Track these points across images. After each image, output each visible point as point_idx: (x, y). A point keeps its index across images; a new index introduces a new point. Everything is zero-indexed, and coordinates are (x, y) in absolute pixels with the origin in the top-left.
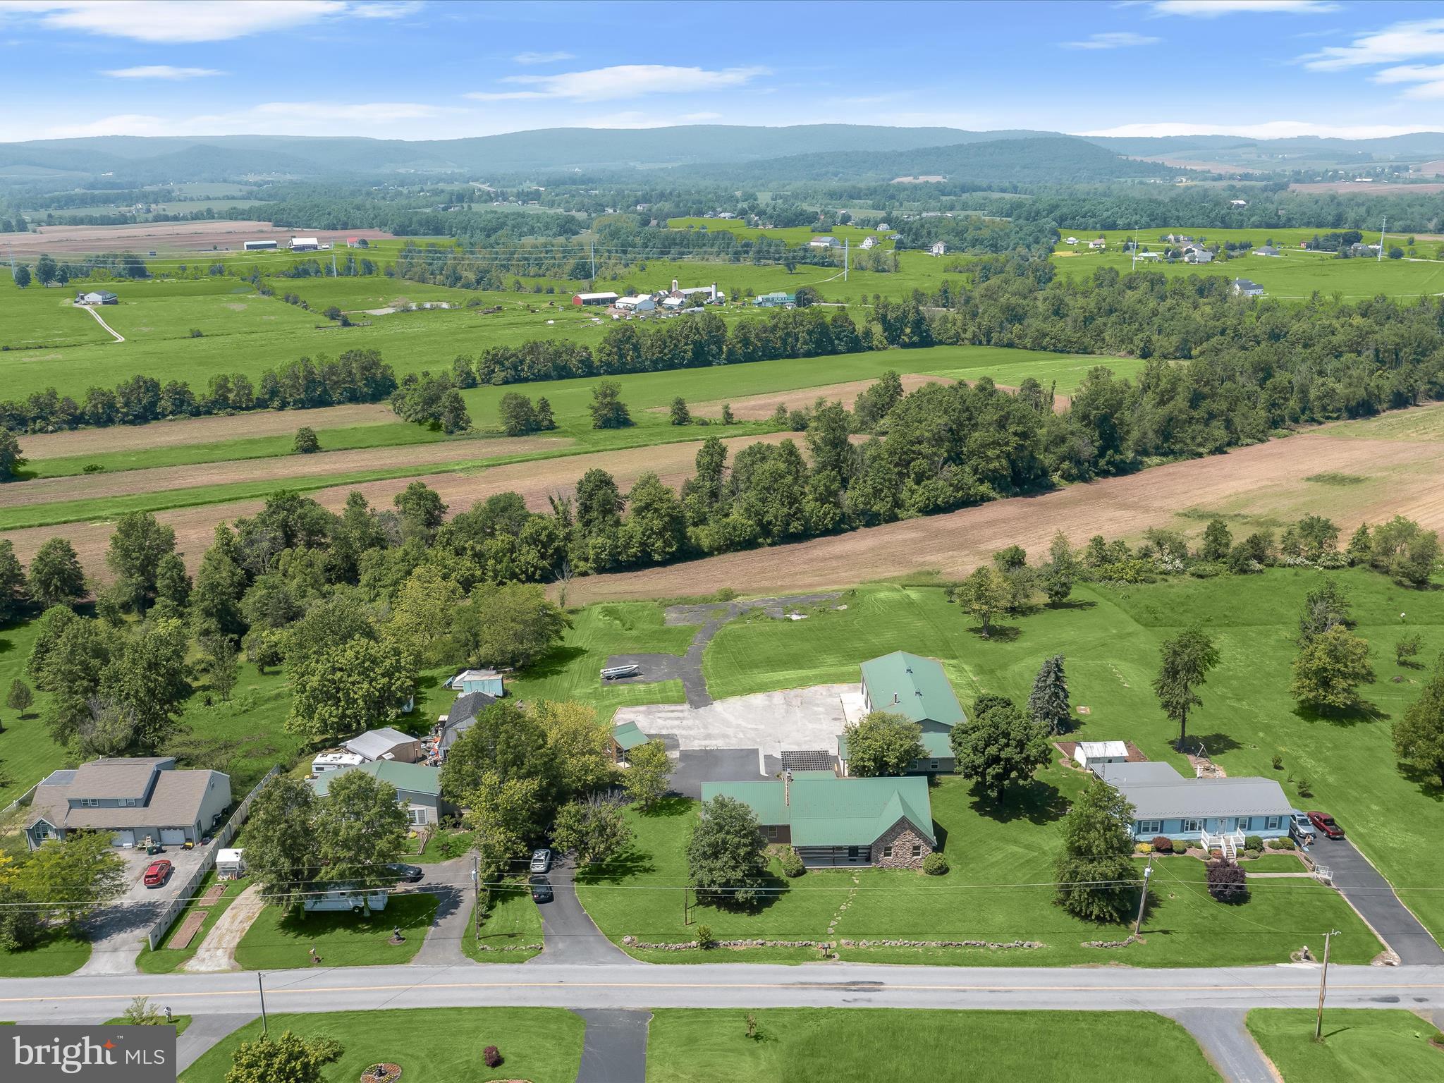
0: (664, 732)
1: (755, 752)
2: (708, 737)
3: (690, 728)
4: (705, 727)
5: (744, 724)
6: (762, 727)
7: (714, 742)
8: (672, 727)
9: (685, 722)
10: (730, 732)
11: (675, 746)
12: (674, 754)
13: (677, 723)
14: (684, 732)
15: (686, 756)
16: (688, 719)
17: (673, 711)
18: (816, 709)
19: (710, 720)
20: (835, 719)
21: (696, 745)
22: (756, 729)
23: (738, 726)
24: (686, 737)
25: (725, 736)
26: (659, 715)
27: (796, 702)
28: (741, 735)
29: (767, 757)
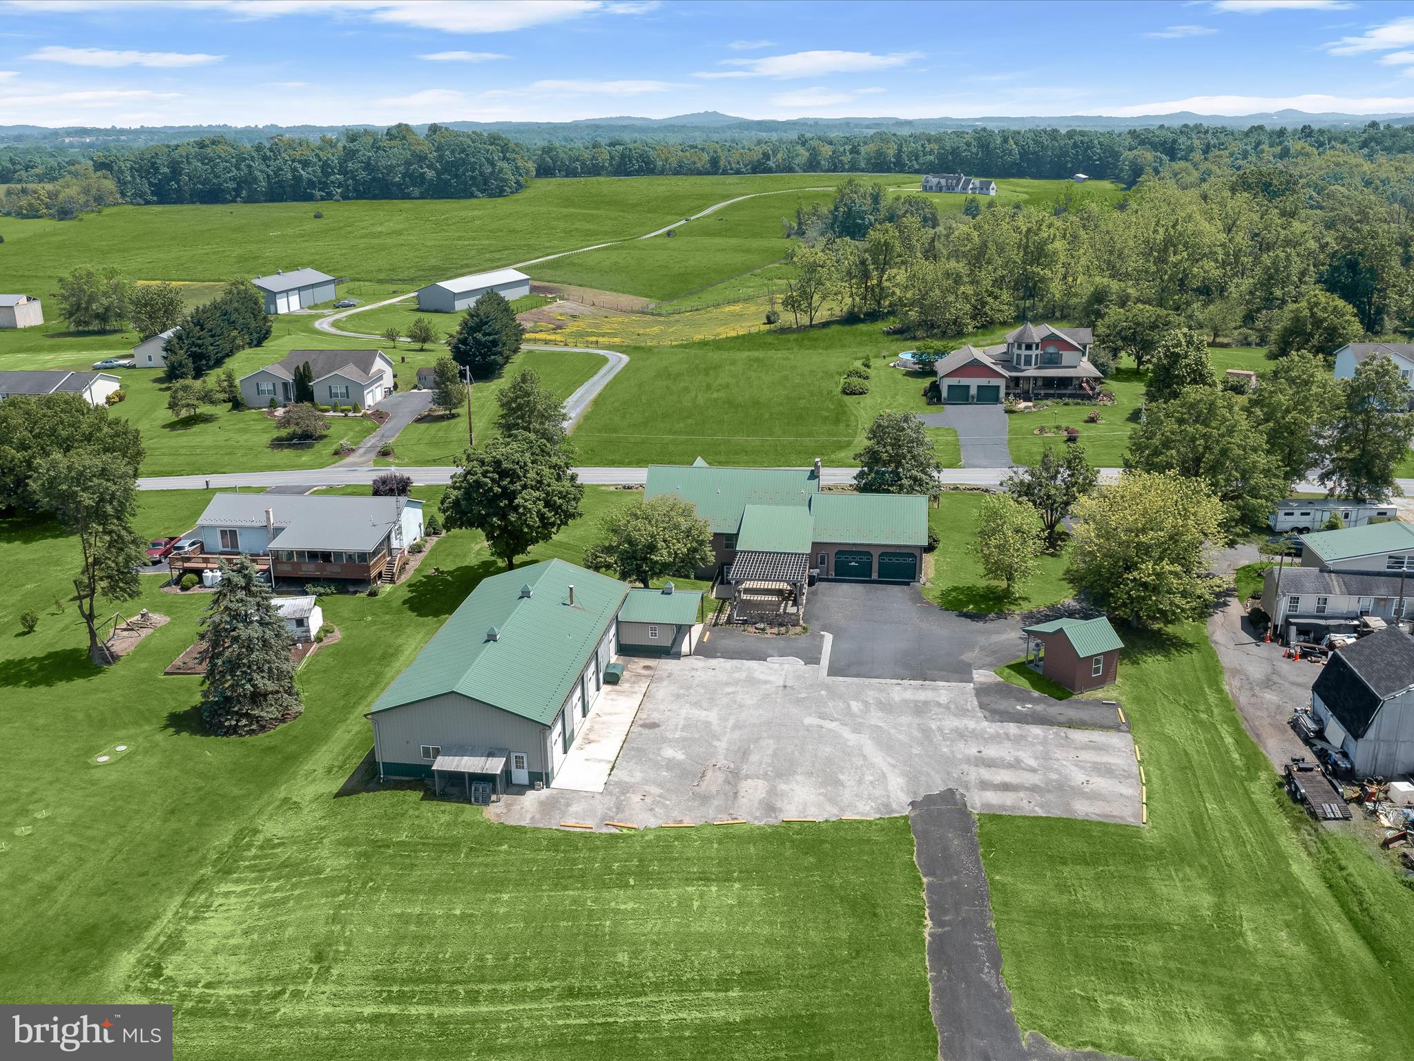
0: (1012, 728)
1: (833, 671)
2: (920, 709)
3: (961, 735)
4: (926, 732)
5: (846, 733)
6: (808, 721)
7: (908, 695)
8: (996, 739)
9: (973, 751)
10: (876, 718)
11: (983, 691)
12: (982, 676)
13: (992, 752)
14: (971, 724)
15: (961, 672)
16: (968, 760)
17: (1006, 787)
18: (680, 756)
19: (916, 750)
20: (653, 725)
21: (943, 691)
22: (822, 716)
23: (857, 729)
24: (963, 712)
25: (886, 707)
26: (1035, 779)
27: (714, 781)
28: (855, 706)
29: (812, 658)
